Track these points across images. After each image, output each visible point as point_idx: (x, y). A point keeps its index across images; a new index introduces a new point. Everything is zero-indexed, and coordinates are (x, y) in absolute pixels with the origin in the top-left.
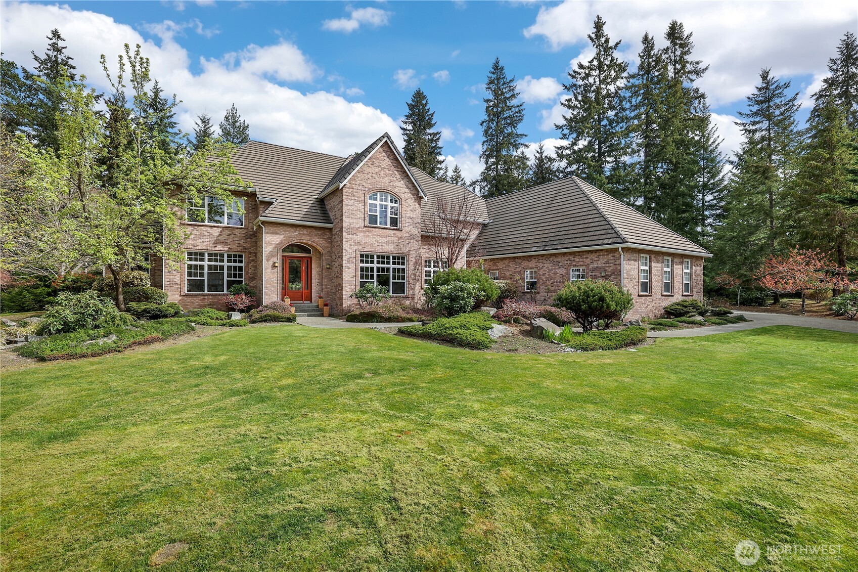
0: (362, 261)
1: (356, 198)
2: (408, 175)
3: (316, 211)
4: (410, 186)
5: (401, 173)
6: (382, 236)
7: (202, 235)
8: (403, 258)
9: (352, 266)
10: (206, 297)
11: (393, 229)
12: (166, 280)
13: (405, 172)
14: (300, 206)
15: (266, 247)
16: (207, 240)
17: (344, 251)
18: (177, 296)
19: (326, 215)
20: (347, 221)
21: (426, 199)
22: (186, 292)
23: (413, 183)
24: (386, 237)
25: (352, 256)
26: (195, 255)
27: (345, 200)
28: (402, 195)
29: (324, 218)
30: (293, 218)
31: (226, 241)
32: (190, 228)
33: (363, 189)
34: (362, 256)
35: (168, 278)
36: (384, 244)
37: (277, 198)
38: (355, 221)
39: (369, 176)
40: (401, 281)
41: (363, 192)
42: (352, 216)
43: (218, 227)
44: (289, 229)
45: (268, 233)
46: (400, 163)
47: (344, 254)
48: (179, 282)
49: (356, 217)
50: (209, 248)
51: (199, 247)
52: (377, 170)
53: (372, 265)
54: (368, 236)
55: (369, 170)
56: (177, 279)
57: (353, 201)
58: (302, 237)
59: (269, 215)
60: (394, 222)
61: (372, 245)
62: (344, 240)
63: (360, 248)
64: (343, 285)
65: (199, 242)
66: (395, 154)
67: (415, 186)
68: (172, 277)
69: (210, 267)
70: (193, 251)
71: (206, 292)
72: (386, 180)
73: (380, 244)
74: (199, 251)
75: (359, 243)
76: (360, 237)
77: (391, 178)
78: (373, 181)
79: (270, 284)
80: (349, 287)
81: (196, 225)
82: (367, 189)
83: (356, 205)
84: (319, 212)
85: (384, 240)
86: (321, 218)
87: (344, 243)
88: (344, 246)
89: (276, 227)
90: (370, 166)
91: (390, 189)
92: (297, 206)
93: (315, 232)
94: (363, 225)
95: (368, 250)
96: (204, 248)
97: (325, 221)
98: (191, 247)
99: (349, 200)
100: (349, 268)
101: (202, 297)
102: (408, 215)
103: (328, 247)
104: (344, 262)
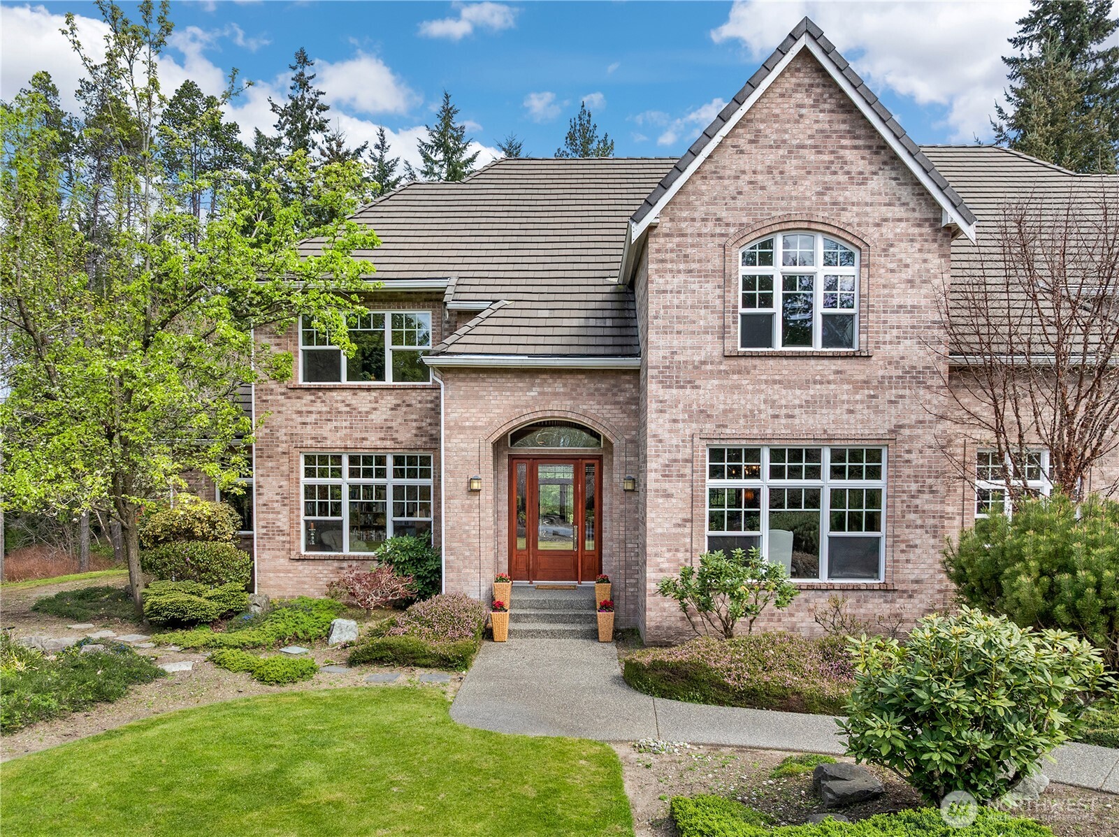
0: (716, 472)
1: (695, 266)
2: (895, 157)
3: (600, 322)
4: (905, 193)
5: (866, 153)
6: (788, 385)
7: (333, 414)
8: (875, 455)
9: (680, 489)
10: (345, 564)
11: (834, 357)
12: (262, 523)
13: (884, 146)
14: (557, 313)
15: (448, 437)
16: (344, 424)
17: (650, 442)
18: (282, 561)
19: (629, 332)
20: (661, 343)
21: (970, 231)
22: (303, 552)
23: (919, 184)
24: (805, 385)
25: (680, 456)
26: (318, 462)
27: (654, 277)
28: (871, 230)
29: (619, 341)
30: (521, 349)
31: (389, 424)
32: (308, 397)
33: (718, 230)
34: (716, 454)
35: (264, 519)
36: (797, 412)
37: (495, 297)
38: (689, 342)
39: (742, 183)
40: (864, 534)
41: (718, 240)
42: (681, 327)
43: (369, 389)
44: (512, 382)
45: (452, 397)
46: (864, 117)
47: (650, 451)
48: (286, 528)
49: (692, 328)
50: (349, 444)
51: (329, 443)
52: (771, 157)
53: (752, 483)
54: (738, 387)
55: (743, 163)
56: (283, 522)
57: (682, 277)
58: (548, 402)
59: (452, 349)
60: (838, 330)
61: (751, 416)
62: (652, 406)
63: (709, 427)
64: (649, 550)
65: (326, 430)
66: (841, 91)
67: (923, 193)
68: (271, 516)
69: (354, 490)
70: (316, 452)
71: (346, 552)
72: (808, 187)
73: (784, 411)
74: (329, 452)
75: (704, 414)
76: (709, 392)
77: (828, 178)
78: (758, 197)
79: (461, 541)
80: (668, 555)
81: (319, 389)
82: (732, 230)
83: (695, 287)
84: (609, 323)
85: (798, 396)
86: (609, 341)
87: (651, 415)
88: (651, 427)
89: (475, 380)
90: (746, 147)
91: (820, 215)
92: (546, 314)
93: (588, 384)
94: (717, 353)
95: (737, 433)
96: (339, 443)
97: (617, 350)
98: (310, 442)
99: (668, 277)
100: (669, 496)
101: (336, 564)
102: (895, 302)
103: (628, 428)
104: (651, 476)
